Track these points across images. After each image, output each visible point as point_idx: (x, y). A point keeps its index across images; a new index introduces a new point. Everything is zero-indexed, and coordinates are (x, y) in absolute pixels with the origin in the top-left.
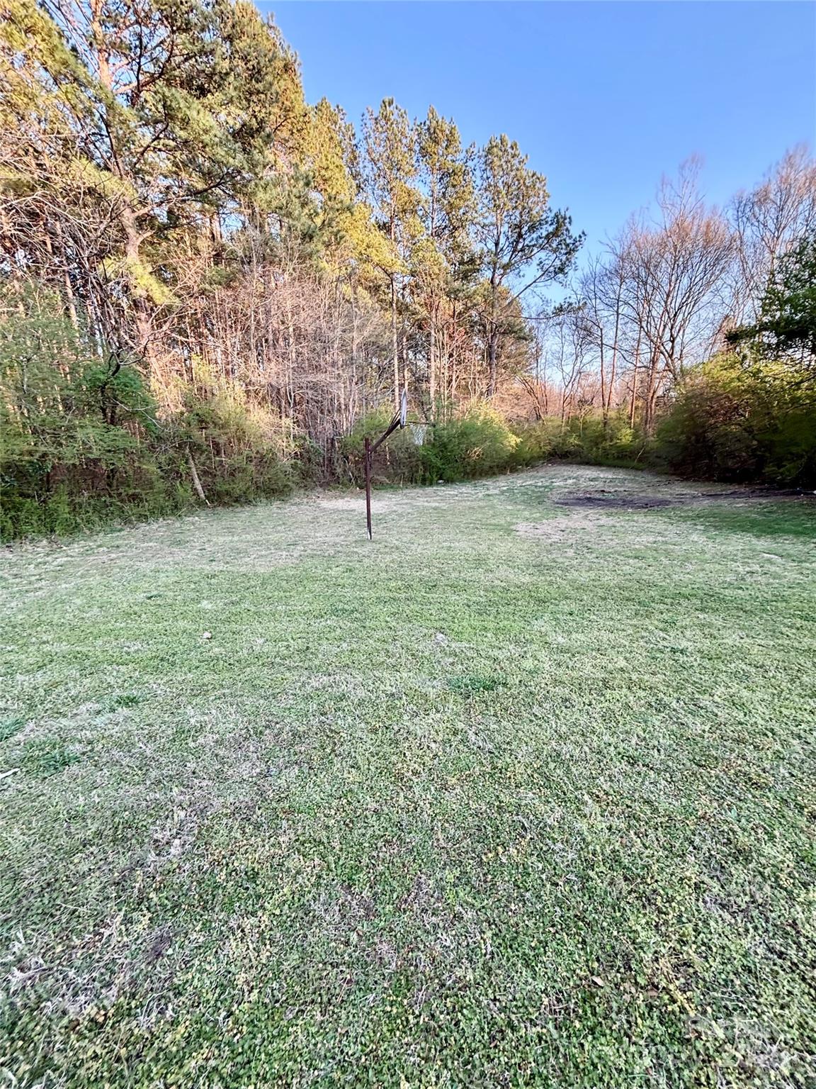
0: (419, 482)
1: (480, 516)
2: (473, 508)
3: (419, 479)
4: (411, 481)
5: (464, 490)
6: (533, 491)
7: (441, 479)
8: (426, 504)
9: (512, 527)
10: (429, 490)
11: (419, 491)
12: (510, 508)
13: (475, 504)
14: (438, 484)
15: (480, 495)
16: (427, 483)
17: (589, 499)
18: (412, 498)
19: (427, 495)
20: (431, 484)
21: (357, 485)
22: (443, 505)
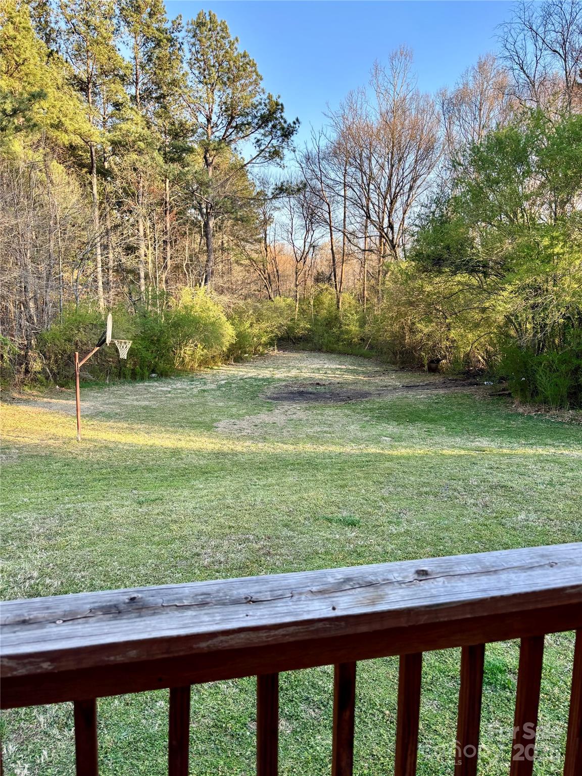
0: (129, 377)
1: (188, 414)
2: (184, 406)
3: (128, 373)
4: (119, 377)
5: (179, 385)
6: (251, 385)
7: (153, 371)
8: (135, 403)
9: (215, 424)
10: (140, 386)
11: (128, 387)
12: (221, 404)
13: (187, 402)
14: (150, 378)
15: (195, 391)
16: (138, 378)
17: (301, 394)
18: (121, 397)
19: (137, 393)
20: (142, 379)
21: (56, 382)
22: (153, 404)
